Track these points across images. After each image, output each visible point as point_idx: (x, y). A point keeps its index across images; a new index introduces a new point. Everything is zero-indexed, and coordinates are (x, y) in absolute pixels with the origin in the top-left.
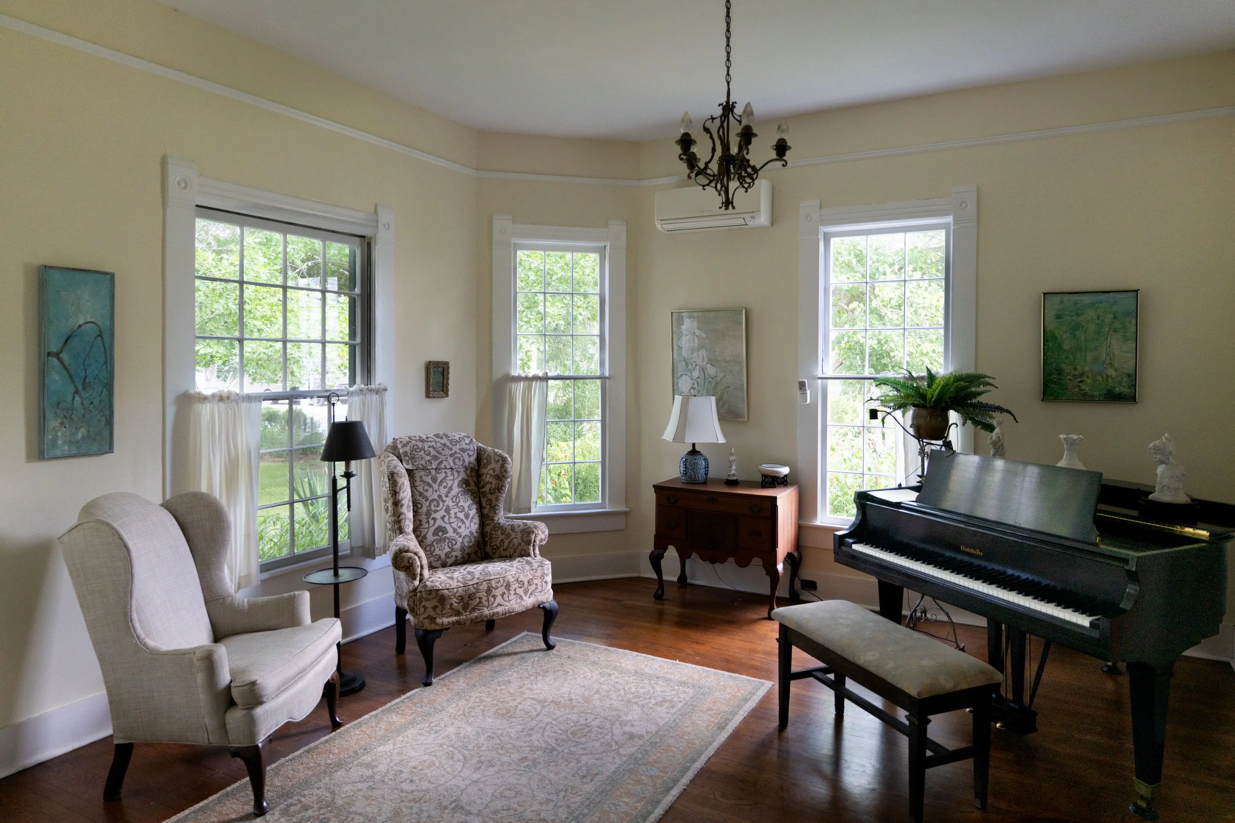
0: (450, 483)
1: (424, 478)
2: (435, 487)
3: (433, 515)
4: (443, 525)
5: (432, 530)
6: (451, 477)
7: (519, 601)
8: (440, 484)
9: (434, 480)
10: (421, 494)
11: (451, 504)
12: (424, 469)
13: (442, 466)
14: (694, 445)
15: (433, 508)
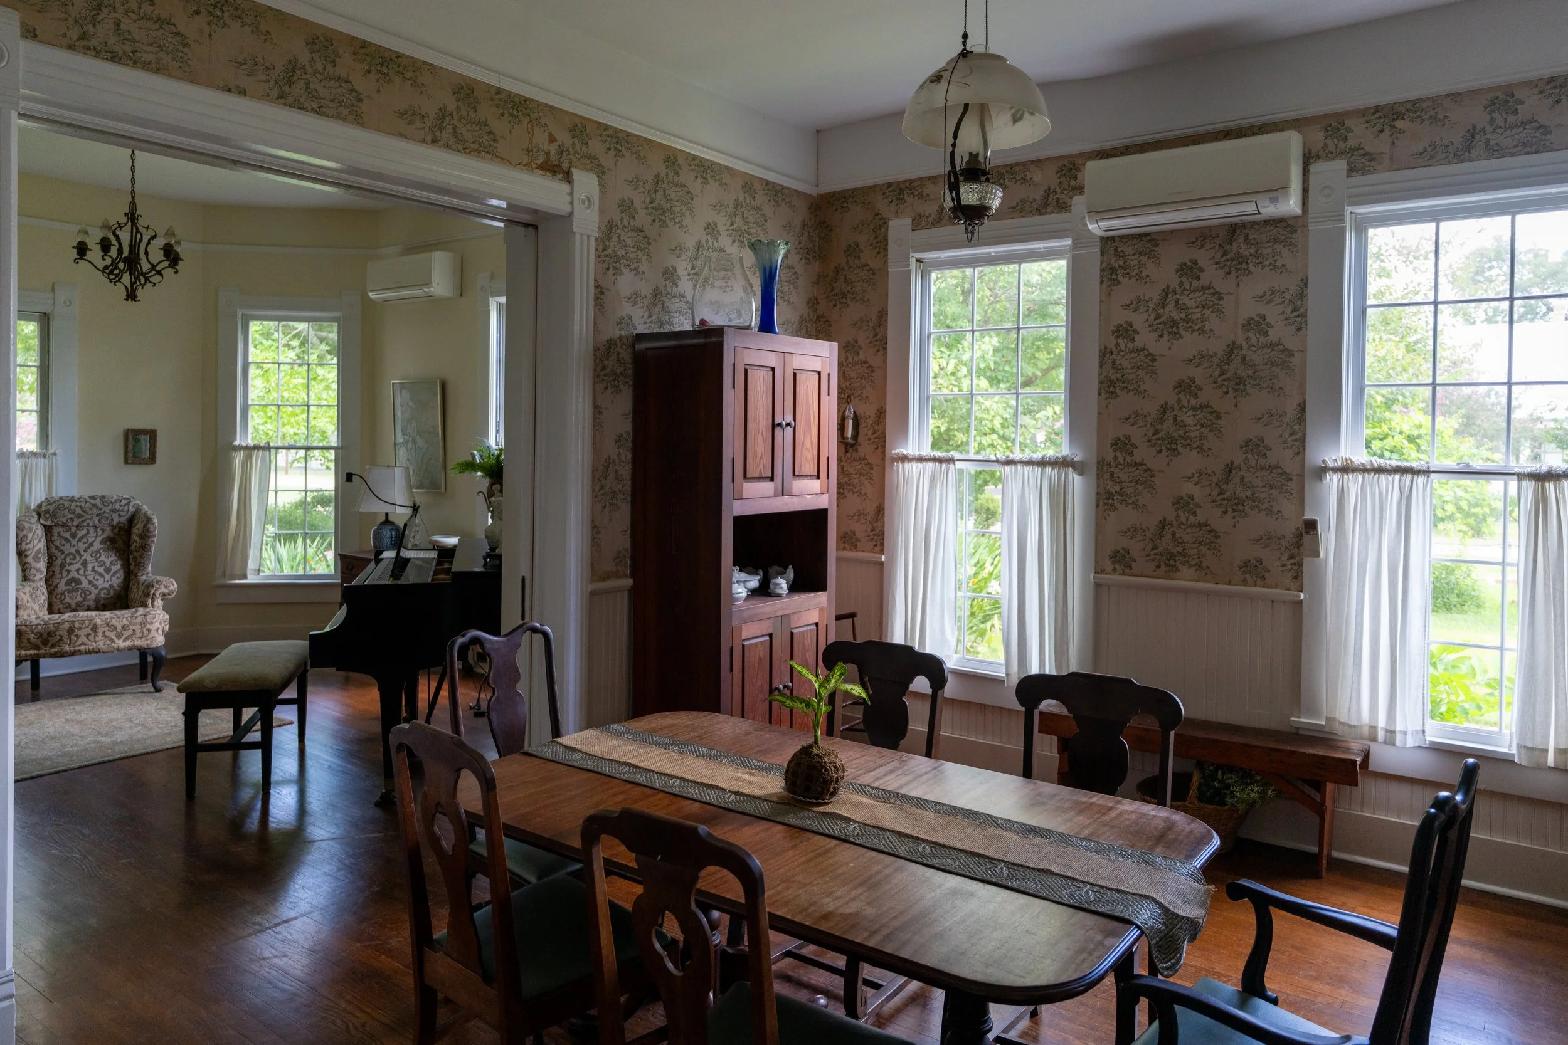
0: (91, 540)
1: (63, 534)
2: (74, 542)
3: (67, 567)
4: (77, 576)
5: (64, 581)
6: (92, 534)
8: (79, 540)
9: (74, 536)
10: (57, 548)
11: (89, 558)
12: (64, 525)
13: (85, 524)
14: (387, 514)
15: (68, 561)
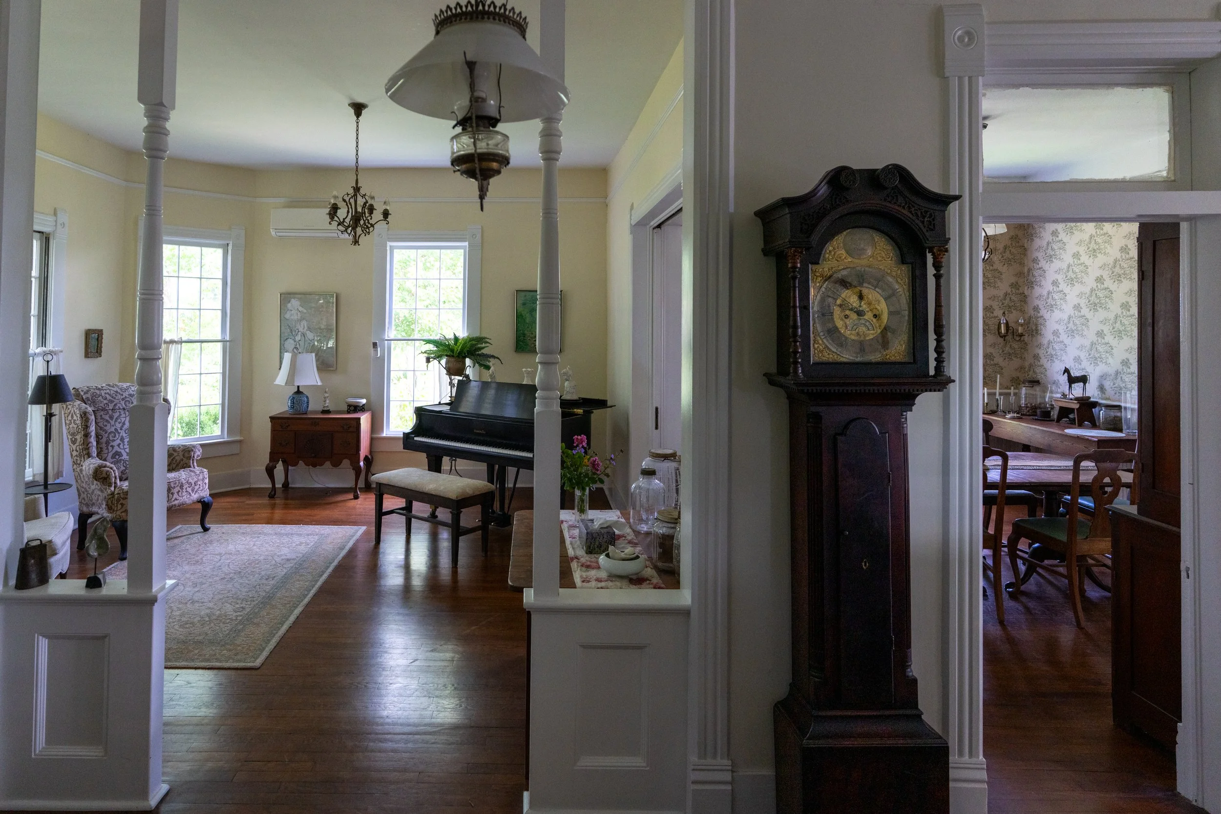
0: (123, 420)
1: (103, 416)
2: (112, 422)
3: (112, 444)
4: (119, 450)
5: (110, 454)
6: (123, 415)
7: (188, 496)
8: (116, 421)
9: (111, 417)
10: (101, 428)
11: (124, 435)
12: (103, 410)
13: (117, 407)
14: (298, 387)
15: (111, 439)
